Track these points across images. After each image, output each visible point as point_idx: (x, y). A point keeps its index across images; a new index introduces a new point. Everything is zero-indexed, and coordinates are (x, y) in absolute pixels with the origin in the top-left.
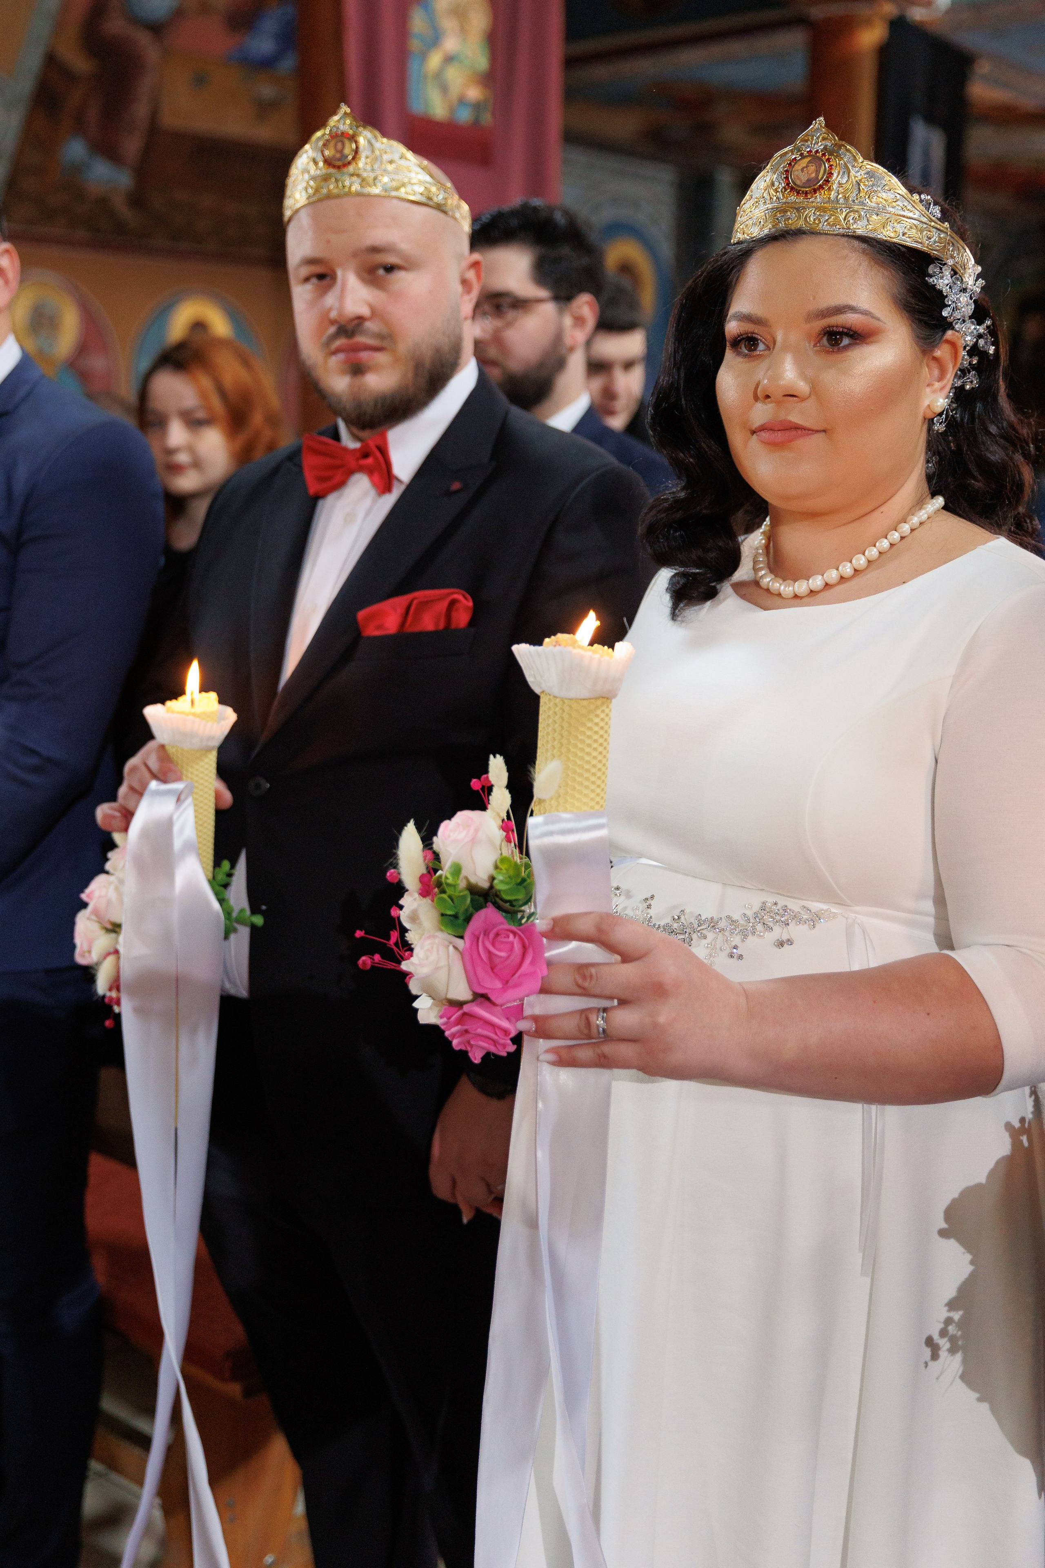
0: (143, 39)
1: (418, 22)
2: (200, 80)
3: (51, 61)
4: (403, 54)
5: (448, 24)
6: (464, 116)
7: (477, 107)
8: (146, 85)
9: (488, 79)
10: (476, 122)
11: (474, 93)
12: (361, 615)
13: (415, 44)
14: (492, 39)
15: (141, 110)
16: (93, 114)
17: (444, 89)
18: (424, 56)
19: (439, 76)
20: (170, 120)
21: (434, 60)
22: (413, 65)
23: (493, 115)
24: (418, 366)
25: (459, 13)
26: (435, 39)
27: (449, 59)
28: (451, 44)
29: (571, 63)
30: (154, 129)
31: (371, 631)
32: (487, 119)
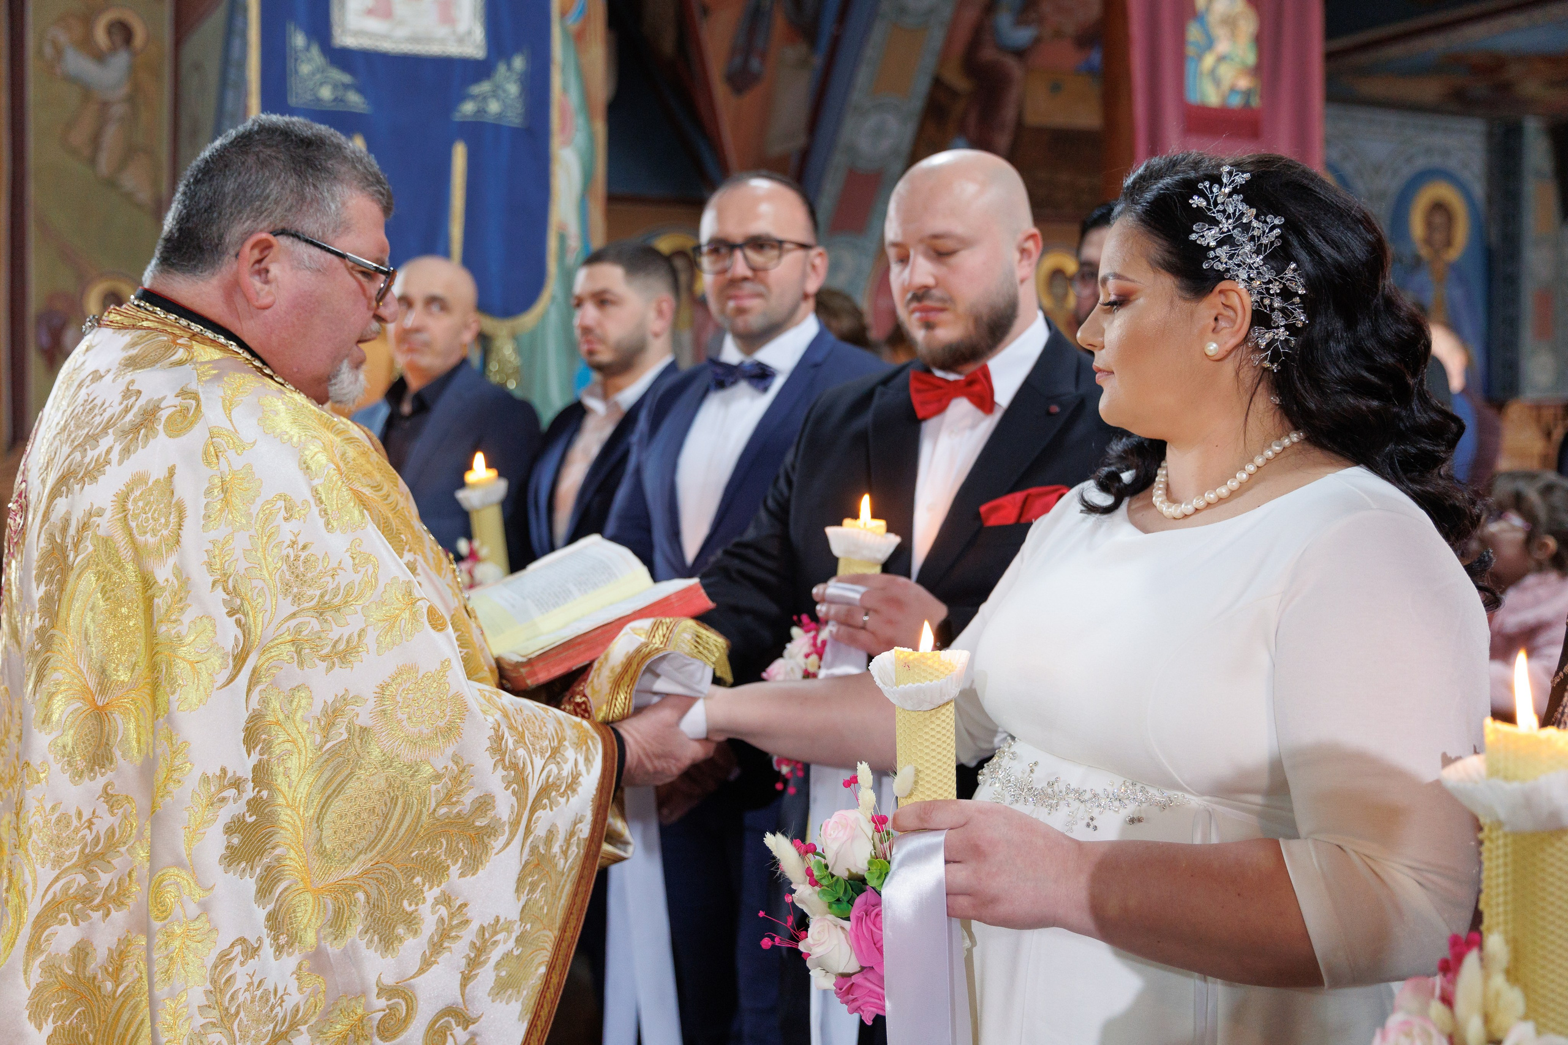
0: (1012, 64)
1: (1193, 33)
2: (1056, 88)
3: (938, 83)
4: (1181, 58)
5: (1221, 33)
6: (1236, 102)
7: (1247, 94)
8: (1013, 95)
9: (1257, 71)
10: (1247, 105)
11: (1244, 83)
12: (983, 509)
13: (1191, 50)
14: (1259, 40)
15: (1009, 114)
16: (972, 119)
17: (1217, 81)
18: (1200, 57)
19: (1213, 72)
20: (1032, 118)
21: (1209, 61)
22: (1190, 67)
23: (1261, 97)
24: (977, 320)
25: (1230, 22)
26: (1209, 43)
27: (1221, 59)
28: (1223, 46)
29: (1330, 56)
30: (1020, 125)
31: (993, 521)
32: (1255, 102)
